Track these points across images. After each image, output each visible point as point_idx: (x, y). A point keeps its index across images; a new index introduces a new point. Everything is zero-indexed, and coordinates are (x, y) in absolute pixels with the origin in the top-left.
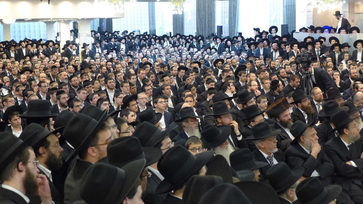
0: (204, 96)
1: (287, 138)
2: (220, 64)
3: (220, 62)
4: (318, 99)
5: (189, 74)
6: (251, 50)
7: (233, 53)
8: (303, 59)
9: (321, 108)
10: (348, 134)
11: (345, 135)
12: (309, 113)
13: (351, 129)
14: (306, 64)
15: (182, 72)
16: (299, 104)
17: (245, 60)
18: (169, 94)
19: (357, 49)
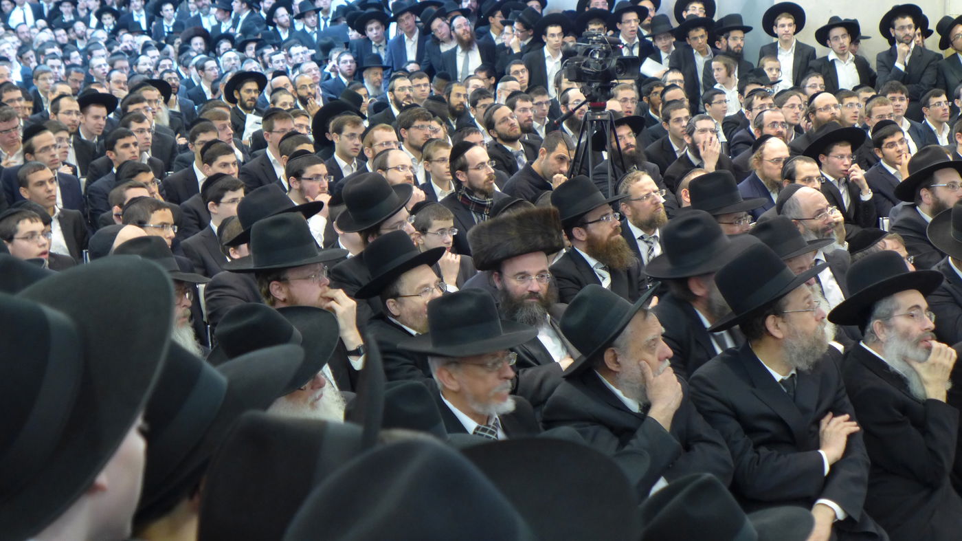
0: (196, 212)
1: (540, 361)
2: (249, 91)
3: (252, 85)
4: (644, 216)
5: (127, 125)
6: (368, 40)
7: (298, 54)
8: (585, 65)
9: (658, 251)
10: (784, 338)
11: (771, 340)
12: (617, 264)
13: (794, 316)
14: (598, 84)
15: (97, 117)
16: (576, 232)
17: (345, 80)
18: (50, 203)
19: (775, 40)
